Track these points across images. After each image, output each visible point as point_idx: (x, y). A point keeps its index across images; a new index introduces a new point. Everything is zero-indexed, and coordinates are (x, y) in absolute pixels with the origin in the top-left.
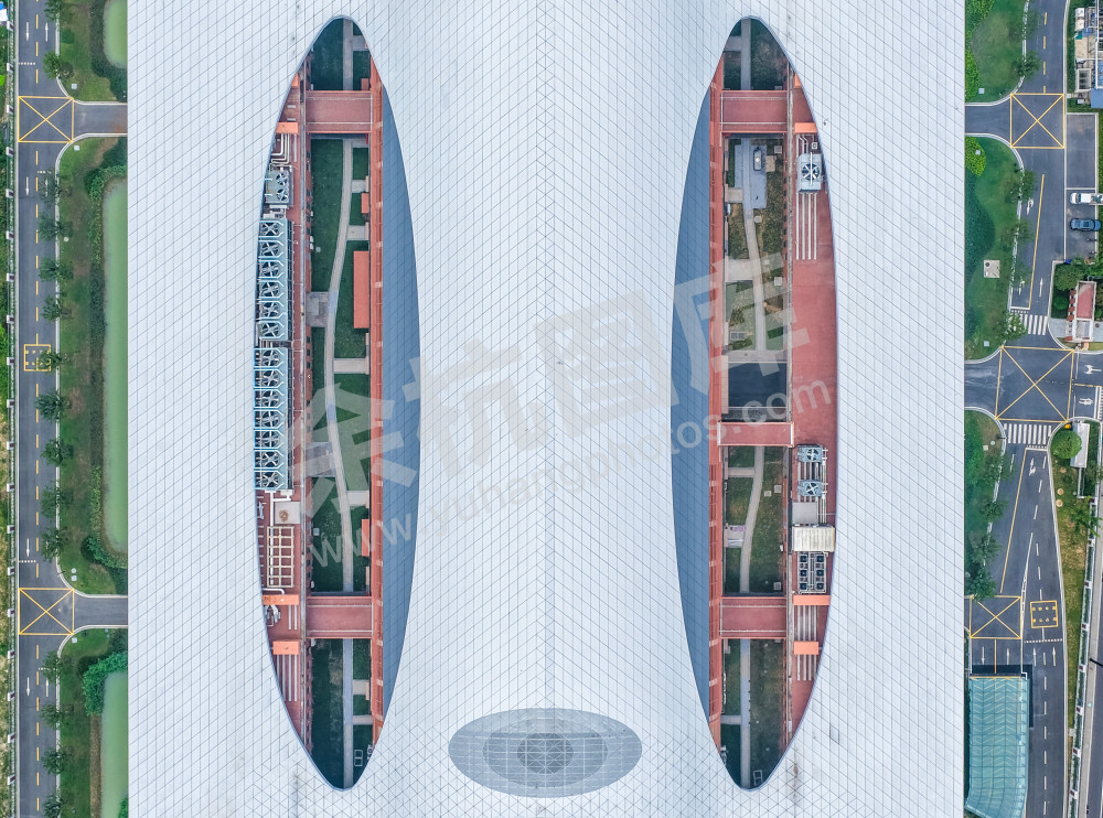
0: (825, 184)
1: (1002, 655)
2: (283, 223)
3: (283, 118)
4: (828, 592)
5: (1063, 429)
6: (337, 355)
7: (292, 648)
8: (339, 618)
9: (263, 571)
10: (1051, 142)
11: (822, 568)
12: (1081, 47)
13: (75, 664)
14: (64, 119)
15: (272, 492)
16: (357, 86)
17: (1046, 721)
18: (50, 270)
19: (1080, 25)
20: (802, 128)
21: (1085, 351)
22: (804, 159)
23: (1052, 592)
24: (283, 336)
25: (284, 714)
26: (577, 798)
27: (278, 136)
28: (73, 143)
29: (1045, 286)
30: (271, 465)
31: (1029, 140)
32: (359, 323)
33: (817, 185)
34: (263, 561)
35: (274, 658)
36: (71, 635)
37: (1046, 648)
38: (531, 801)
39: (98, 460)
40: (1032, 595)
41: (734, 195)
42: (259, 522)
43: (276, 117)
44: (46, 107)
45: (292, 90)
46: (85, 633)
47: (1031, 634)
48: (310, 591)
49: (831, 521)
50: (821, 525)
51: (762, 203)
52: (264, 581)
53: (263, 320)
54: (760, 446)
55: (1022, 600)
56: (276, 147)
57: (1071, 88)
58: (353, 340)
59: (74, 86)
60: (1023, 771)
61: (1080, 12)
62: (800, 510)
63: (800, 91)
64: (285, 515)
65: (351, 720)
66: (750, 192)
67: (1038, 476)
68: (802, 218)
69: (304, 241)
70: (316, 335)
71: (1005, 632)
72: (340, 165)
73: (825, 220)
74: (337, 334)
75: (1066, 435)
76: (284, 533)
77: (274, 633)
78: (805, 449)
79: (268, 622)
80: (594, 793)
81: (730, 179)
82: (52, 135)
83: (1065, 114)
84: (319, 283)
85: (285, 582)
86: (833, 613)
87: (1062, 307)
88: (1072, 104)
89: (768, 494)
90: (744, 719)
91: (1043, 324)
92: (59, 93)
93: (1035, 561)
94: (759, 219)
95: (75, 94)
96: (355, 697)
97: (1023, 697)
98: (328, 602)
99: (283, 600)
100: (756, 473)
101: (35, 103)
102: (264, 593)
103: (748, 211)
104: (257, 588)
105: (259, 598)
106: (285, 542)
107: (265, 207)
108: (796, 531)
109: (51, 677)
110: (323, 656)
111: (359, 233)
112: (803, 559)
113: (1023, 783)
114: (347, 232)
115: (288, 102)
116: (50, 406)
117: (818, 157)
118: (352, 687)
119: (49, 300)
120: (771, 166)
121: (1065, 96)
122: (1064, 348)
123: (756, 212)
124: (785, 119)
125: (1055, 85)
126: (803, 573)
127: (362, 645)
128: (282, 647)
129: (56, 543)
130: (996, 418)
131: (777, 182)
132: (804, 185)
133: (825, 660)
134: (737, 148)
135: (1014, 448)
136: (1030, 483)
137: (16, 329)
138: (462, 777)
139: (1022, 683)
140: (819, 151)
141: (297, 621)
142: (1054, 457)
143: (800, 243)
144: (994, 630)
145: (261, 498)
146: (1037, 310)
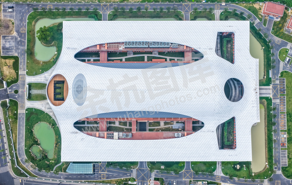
0: (176, 137)
1: (96, 169)
2: (169, 46)
3: (187, 47)
4: (107, 138)
5: (135, 180)
6: (148, 56)
7: (98, 48)
8: (103, 56)
9: (111, 43)
10: (184, 177)
11: (112, 137)
12: (201, 183)
13: (96, 13)
14: (187, 11)
15: (124, 45)
16: (192, 60)
17: (85, 177)
18: (162, 9)
19: (204, 182)
20: (186, 133)
21: (149, 184)
22: (180, 134)
23: (107, 178)
24: (150, 46)
25: (87, 47)
26: (72, 95)
27: (184, 46)
28: (183, 13)
29: (159, 176)
30: (129, 44)
31: (185, 174)
32: (153, 60)
33: (176, 136)
34: (113, 43)
35: (96, 45)
36: (101, 13)
37: (98, 177)
38: (71, 87)
39: (130, 17)
40: (107, 174)
41: (175, 123)
42: (119, 43)
43: (187, 45)
44: (189, 8)
45: (191, 48)
46: (101, 15)
47: (100, 174)
48: (108, 52)
49: (119, 139)
50: (119, 137)
51: (173, 128)
52: (109, 43)
53: (153, 43)
54: (132, 128)
55: (106, 173)
56: (182, 45)
57: (193, 181)
58: (150, 59)
59: (192, 13)
60: (77, 173)
61: (206, 182)
62: (121, 134)
63: (192, 133)
64: (120, 47)
65: (86, 59)
66: (175, 126)
67: (127, 175)
68: (170, 134)
69: (166, 50)
70: (151, 53)
71: (100, 170)
72: (179, 57)
73: (170, 138)
74: (151, 56)
75: (134, 180)
76: (117, 47)
77: (101, 45)
78: (131, 134)
79: (102, 44)
80: (73, 98)
81: (177, 122)
82: (184, 10)
83: (189, 180)
84: (160, 53)
85: (109, 47)
86: (103, 139)
87: (156, 179)
88: (191, 181)
89: (124, 129)
90: (86, 125)
91: (153, 176)
92: (191, 10)
93: (113, 175)
94: (171, 127)
95: (191, 13)
96: (90, 60)
97: (89, 173)
98: (106, 55)
99: (106, 47)
100: (128, 127)
101: (189, 7)
102: (107, 43)
103: (172, 125)
104: (108, 42)
105: (106, 42)
106: (116, 47)
107: (172, 44)
108: (117, 133)
109: (94, 9)
110: (97, 54)
111: (168, 60)
112: (113, 134)
113: (74, 173)
114: (168, 58)
115: (189, 47)
116: (139, 9)
117: (181, 136)
118: (92, 59)
119: (157, 9)
120: (180, 129)
121: (192, 180)
122: (149, 180)
123: (172, 127)
124: (187, 131)
125: (194, 178)
126: (110, 134)
127: (99, 60)
128: (98, 46)
129: (116, 10)
130: (137, 168)
131: (177, 130)
132: (176, 134)
133: (95, 138)
134: (183, 124)
135: (132, 171)
136: (126, 174)
137: (152, 3)
138: (76, 76)
139: (92, 173)
140: (182, 137)
141: (103, 49)
142: (130, 178)
143: (166, 134)
144: (101, 168)
145: (123, 43)
146: (155, 175)
